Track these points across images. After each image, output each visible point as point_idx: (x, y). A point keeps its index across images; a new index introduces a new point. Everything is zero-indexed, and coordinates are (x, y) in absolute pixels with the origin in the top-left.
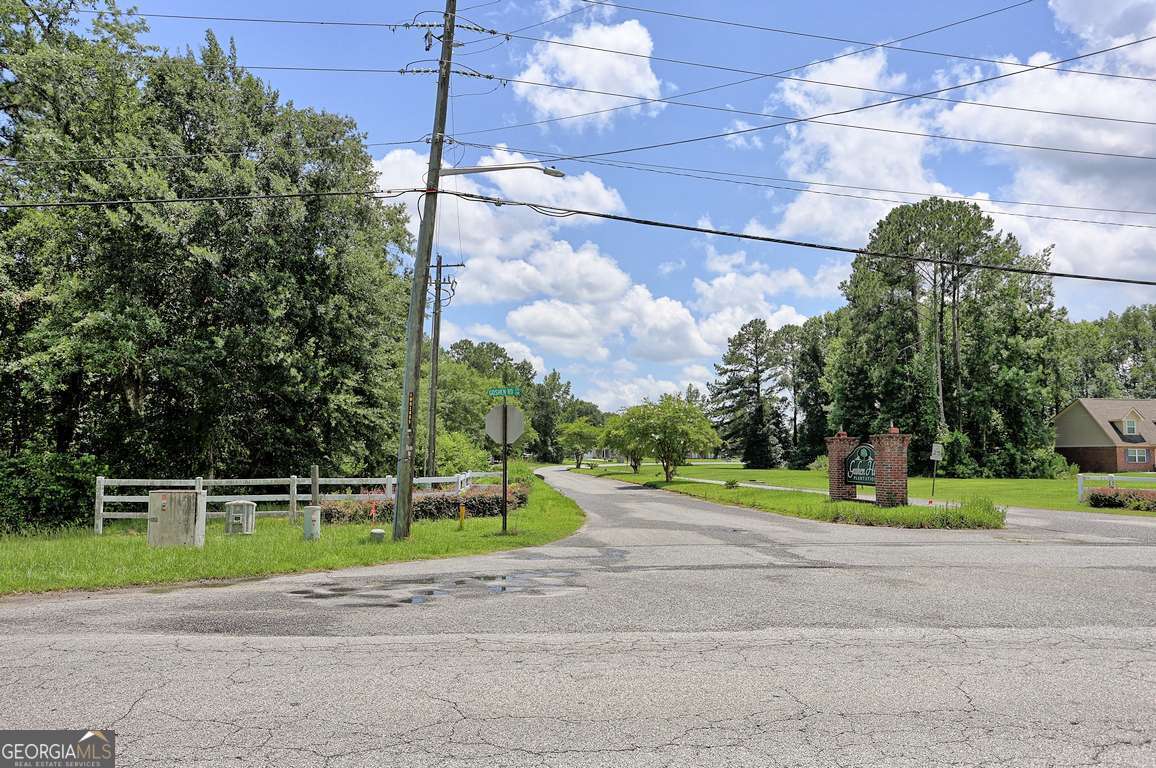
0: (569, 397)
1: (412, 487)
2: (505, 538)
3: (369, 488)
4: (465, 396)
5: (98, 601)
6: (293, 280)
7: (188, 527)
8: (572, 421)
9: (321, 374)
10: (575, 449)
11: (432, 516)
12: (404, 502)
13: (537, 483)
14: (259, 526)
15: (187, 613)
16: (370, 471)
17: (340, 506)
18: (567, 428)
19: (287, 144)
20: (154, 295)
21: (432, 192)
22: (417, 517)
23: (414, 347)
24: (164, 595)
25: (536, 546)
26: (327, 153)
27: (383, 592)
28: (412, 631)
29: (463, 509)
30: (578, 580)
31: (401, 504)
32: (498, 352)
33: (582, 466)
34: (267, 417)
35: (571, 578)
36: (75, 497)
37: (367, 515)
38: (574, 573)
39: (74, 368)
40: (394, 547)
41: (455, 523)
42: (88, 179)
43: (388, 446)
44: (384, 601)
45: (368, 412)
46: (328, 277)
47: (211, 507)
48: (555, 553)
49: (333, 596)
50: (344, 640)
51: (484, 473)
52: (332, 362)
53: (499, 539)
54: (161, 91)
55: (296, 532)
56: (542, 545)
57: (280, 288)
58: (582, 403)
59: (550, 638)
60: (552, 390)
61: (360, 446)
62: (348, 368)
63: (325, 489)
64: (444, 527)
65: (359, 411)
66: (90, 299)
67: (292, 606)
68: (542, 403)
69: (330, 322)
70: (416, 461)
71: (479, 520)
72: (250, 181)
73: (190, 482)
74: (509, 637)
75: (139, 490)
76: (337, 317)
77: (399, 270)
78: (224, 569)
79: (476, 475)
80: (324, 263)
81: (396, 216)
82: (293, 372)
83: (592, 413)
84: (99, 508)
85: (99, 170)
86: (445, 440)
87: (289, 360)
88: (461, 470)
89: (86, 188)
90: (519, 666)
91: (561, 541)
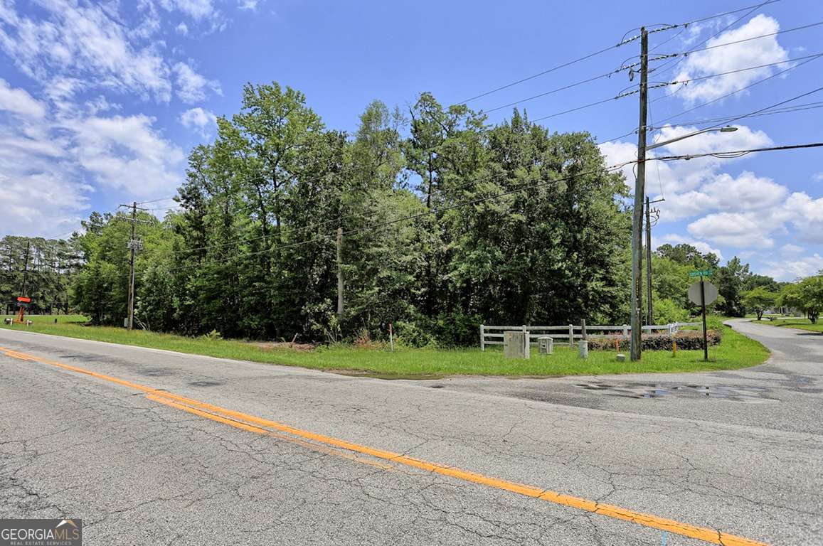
0: (748, 274)
1: (641, 332)
2: (707, 363)
3: (613, 331)
4: (669, 277)
5: (487, 380)
6: (563, 223)
7: (522, 349)
8: (752, 289)
9: (582, 271)
10: (756, 308)
11: (654, 348)
12: (636, 340)
13: (727, 330)
14: (555, 350)
15: (527, 390)
16: (612, 322)
17: (597, 341)
18: (747, 294)
19: (554, 154)
20: (497, 240)
21: (641, 162)
22: (644, 348)
23: (638, 251)
24: (515, 381)
25: (731, 369)
26: (576, 154)
27: (628, 390)
28: (650, 413)
29: (675, 345)
30: (771, 395)
31: (634, 341)
32: (691, 249)
33: (762, 319)
34: (554, 295)
35: (765, 393)
36: (472, 334)
37: (613, 347)
38: (767, 389)
39: (468, 277)
40: (632, 364)
41: (670, 353)
42: (467, 193)
43: (624, 308)
44: (630, 395)
45: (611, 289)
46: (582, 219)
47: (532, 340)
48: (748, 376)
49: (599, 389)
50: (610, 413)
51: (687, 324)
52: (587, 264)
53: (702, 363)
54: (495, 144)
55: (575, 353)
56: (736, 369)
57: (556, 229)
58: (759, 277)
59: (755, 430)
60: (734, 271)
61: (606, 307)
62: (596, 267)
63: (590, 332)
64: (662, 355)
65: (604, 289)
66: (472, 245)
67: (578, 392)
68: (726, 279)
69: (585, 243)
70: (641, 316)
71: (686, 352)
72: (538, 177)
73: (520, 328)
74: (720, 425)
75: (498, 331)
76: (588, 240)
77: (622, 208)
78: (542, 370)
79: (682, 324)
80: (578, 212)
81: (618, 178)
82: (567, 272)
83: (769, 283)
84: (482, 339)
85: (470, 188)
86: (658, 304)
87: (564, 266)
88: (670, 321)
89: (467, 197)
90: (732, 444)
91: (753, 367)
